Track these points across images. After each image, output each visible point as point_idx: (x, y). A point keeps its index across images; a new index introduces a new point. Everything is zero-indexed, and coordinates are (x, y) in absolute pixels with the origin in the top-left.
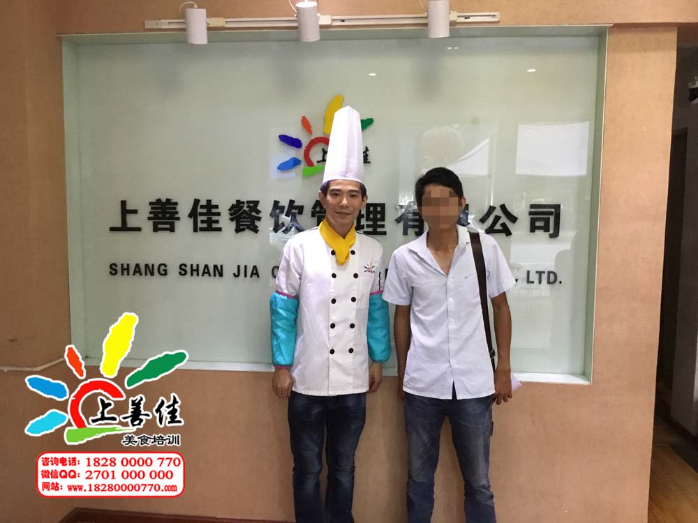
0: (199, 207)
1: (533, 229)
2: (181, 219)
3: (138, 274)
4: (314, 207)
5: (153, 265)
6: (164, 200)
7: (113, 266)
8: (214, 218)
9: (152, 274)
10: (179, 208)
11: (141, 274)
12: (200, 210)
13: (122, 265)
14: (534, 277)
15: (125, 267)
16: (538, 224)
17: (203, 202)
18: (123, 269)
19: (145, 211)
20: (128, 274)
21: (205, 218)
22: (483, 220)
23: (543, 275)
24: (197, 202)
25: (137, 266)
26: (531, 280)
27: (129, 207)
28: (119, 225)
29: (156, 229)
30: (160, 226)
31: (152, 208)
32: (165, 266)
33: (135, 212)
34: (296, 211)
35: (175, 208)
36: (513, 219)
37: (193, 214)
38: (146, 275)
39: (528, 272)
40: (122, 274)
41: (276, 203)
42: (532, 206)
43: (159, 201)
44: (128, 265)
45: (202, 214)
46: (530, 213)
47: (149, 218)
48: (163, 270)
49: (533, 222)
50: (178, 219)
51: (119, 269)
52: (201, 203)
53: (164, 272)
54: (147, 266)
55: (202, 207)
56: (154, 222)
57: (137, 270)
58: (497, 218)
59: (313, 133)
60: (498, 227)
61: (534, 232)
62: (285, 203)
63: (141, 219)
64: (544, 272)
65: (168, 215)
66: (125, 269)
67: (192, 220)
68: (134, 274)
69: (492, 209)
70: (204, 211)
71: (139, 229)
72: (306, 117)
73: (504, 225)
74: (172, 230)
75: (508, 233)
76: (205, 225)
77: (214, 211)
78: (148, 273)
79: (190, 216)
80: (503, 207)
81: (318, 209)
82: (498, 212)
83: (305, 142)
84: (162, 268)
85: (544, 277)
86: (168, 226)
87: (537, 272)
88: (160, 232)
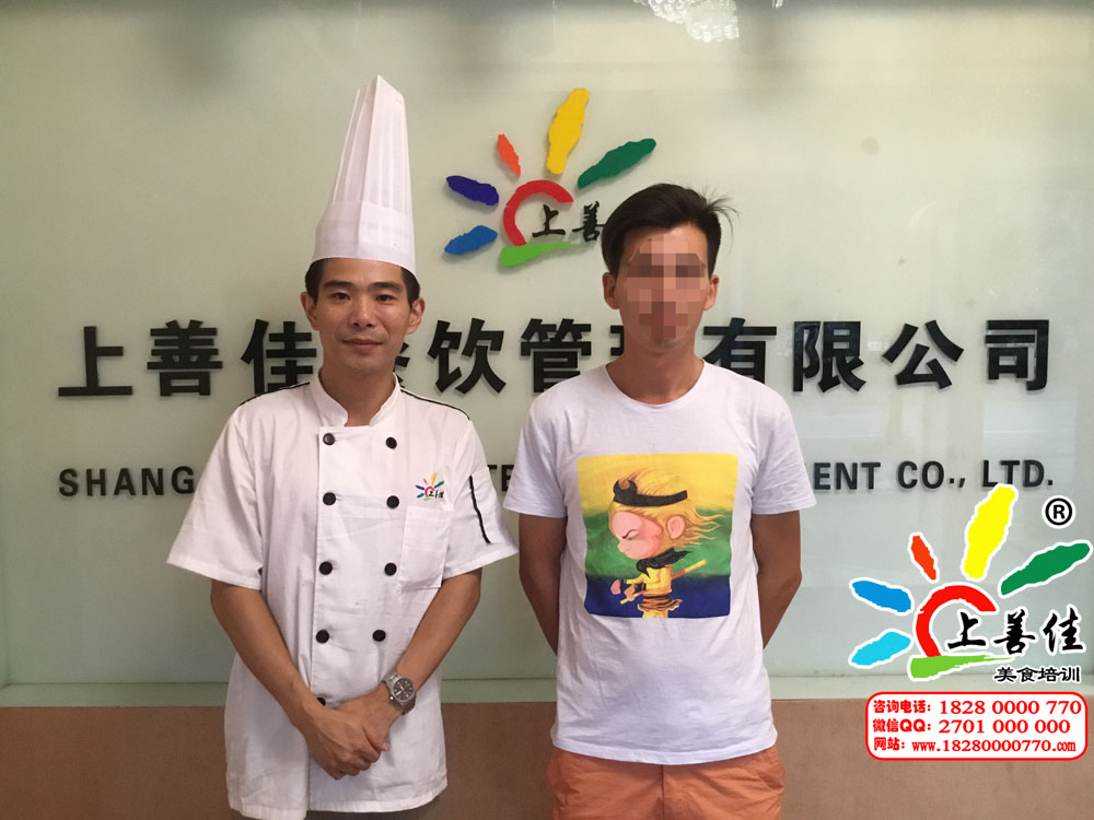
0: (266, 337)
1: (994, 372)
2: (224, 364)
3: (125, 494)
4: (527, 335)
5: (160, 471)
6: (184, 324)
7: (69, 477)
8: (302, 362)
9: (159, 491)
10: (220, 342)
11: (133, 493)
12: (268, 345)
13: (89, 472)
14: (996, 473)
15: (96, 476)
16: (1005, 361)
17: (276, 327)
18: (90, 482)
19: (140, 350)
20: (103, 493)
21: (280, 362)
22: (891, 355)
23: (1015, 467)
24: (261, 326)
25: (124, 473)
26: (991, 480)
27: (104, 341)
28: (79, 380)
29: (166, 390)
30: (176, 383)
31: (157, 343)
32: (190, 471)
33: (117, 352)
34: (488, 343)
35: (211, 342)
36: (954, 352)
37: (253, 354)
38: (145, 493)
39: (986, 463)
40: (90, 493)
41: (442, 326)
42: (992, 325)
43: (173, 325)
44: (102, 472)
45: (272, 354)
46: (989, 339)
47: (151, 366)
48: (185, 481)
49: (993, 356)
50: (219, 365)
51: (81, 481)
52: (271, 330)
53: (186, 487)
54: (146, 473)
55: (274, 338)
56: (161, 374)
57: (124, 483)
58: (921, 351)
59: (522, 172)
60: (922, 369)
61: (997, 378)
62: (461, 326)
63: (132, 368)
64: (1017, 463)
65: (194, 359)
66: (96, 482)
67: (250, 369)
68: (116, 493)
69: (909, 331)
70: (280, 346)
71: (126, 391)
72: (507, 136)
73: (934, 364)
74: (204, 389)
75: (942, 380)
76: (281, 379)
77: (302, 346)
78: (150, 489)
79: (246, 358)
80: (932, 327)
81: (535, 339)
82: (921, 338)
83: (506, 190)
84: (183, 476)
85: (1018, 472)
86: (195, 383)
87: (1004, 463)
88: (176, 394)
